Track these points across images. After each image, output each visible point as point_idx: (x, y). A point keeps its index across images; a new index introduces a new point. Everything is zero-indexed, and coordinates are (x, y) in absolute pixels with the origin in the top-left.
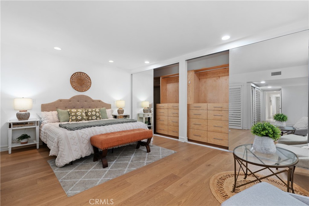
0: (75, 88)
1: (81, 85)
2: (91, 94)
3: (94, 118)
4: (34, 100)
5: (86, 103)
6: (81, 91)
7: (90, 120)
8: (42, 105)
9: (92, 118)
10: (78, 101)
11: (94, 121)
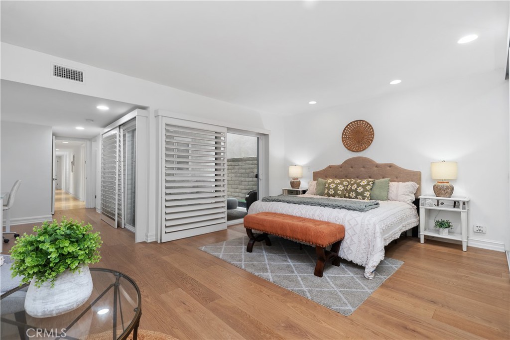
0: (349, 148)
1: (359, 142)
2: (375, 153)
3: (352, 195)
4: (309, 167)
5: (363, 169)
6: (358, 152)
7: (347, 198)
8: (314, 172)
9: (349, 195)
10: (352, 167)
11: (352, 199)
